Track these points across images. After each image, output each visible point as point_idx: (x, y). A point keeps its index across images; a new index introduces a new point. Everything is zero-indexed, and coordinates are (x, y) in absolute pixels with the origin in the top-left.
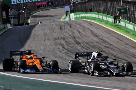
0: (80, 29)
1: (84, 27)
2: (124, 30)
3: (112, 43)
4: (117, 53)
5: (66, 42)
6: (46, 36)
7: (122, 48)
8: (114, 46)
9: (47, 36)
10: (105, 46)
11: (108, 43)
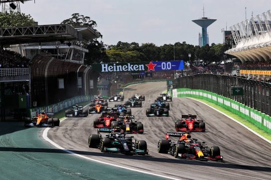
0: (182, 109)
1: (188, 107)
2: (237, 114)
3: (221, 130)
4: (226, 143)
5: (165, 123)
6: (140, 114)
7: (233, 137)
8: (223, 134)
9: (142, 114)
10: (212, 133)
11: (216, 130)
